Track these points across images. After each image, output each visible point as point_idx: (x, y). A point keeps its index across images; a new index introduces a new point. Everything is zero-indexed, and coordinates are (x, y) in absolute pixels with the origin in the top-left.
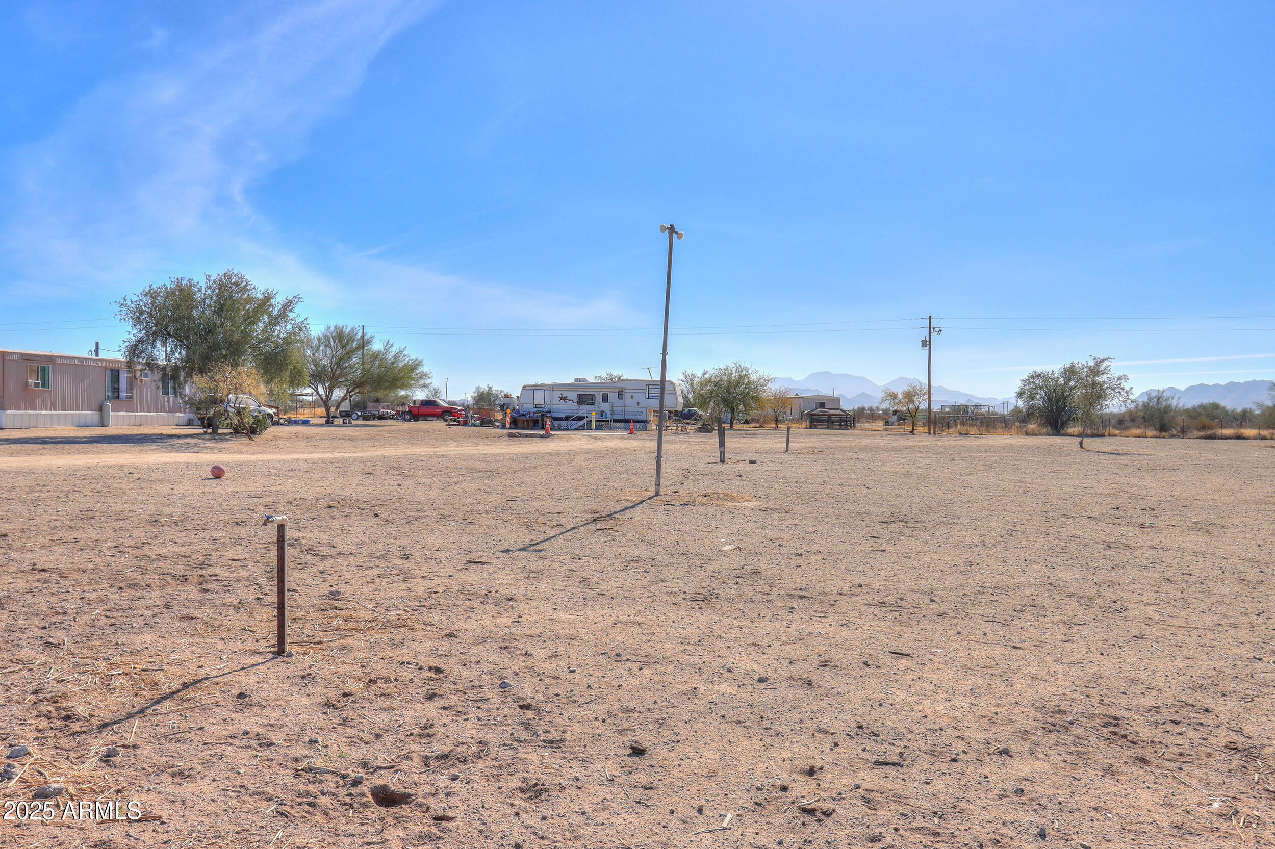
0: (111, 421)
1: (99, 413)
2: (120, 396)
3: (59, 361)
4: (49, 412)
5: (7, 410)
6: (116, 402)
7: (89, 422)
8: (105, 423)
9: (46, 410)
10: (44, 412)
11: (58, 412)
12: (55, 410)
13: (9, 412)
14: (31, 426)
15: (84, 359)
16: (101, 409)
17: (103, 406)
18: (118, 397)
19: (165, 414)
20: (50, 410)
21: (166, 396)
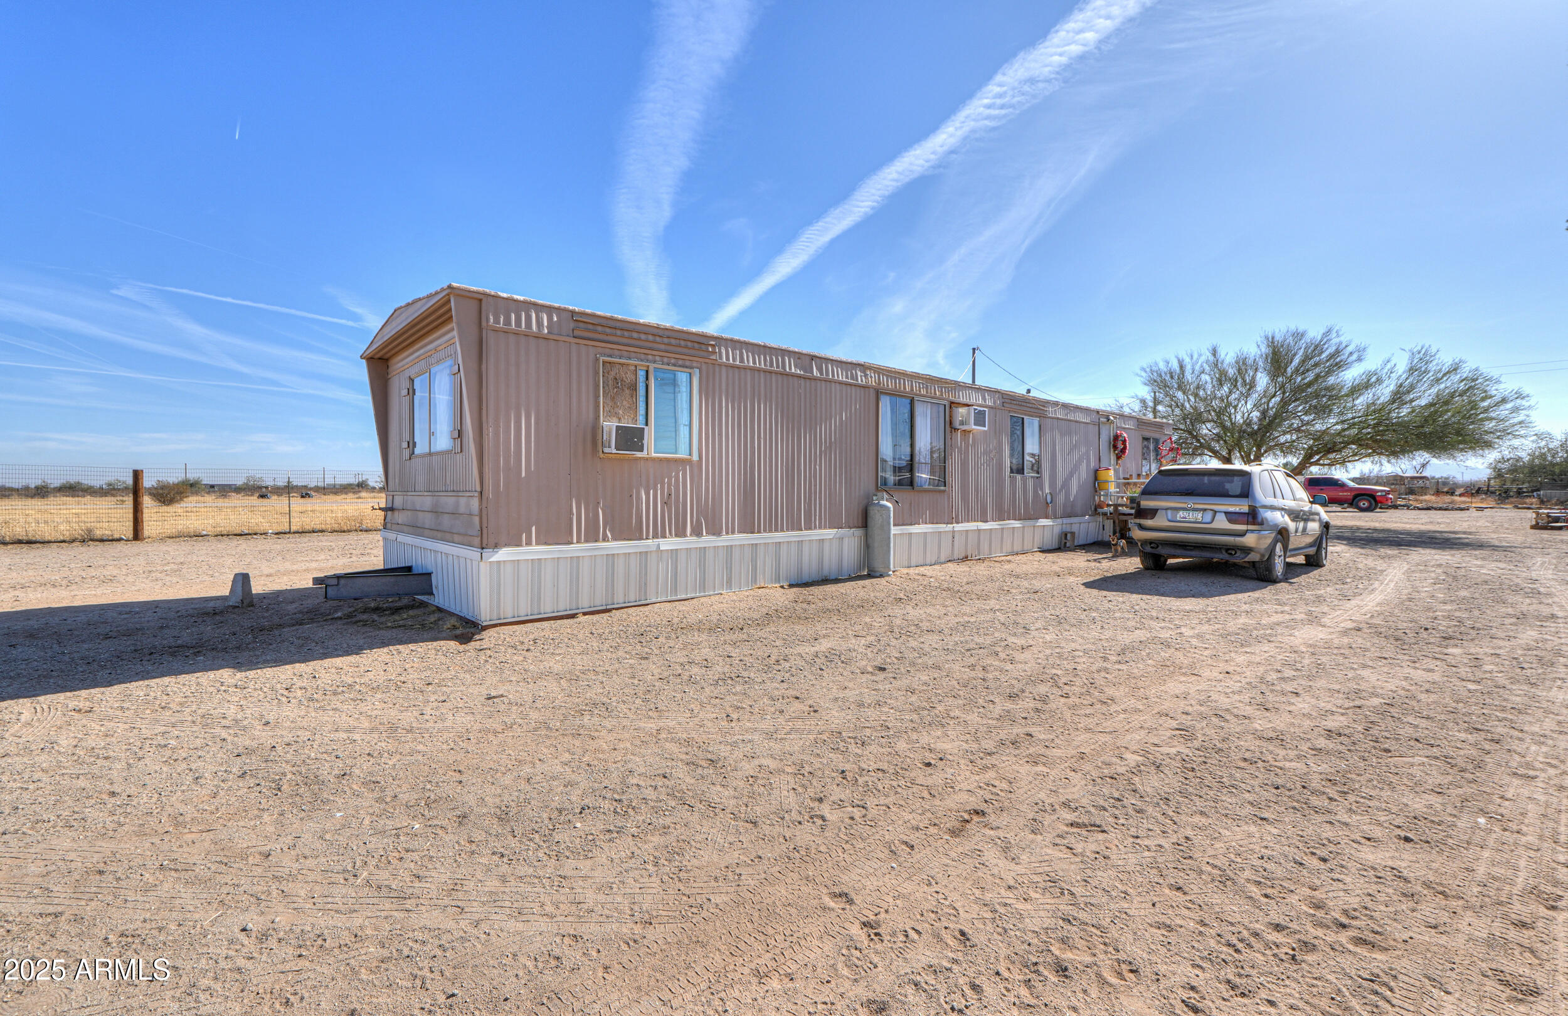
0: (896, 557)
1: (859, 532)
2: (917, 481)
3: (726, 356)
4: (689, 542)
5: (497, 546)
6: (905, 495)
7: (830, 566)
8: (879, 567)
9: (680, 533)
10: (668, 544)
11: (724, 540)
12: (715, 531)
13: (504, 554)
14: (619, 599)
15: (813, 357)
16: (864, 520)
17: (874, 512)
18: (911, 483)
19: (1017, 524)
20: (697, 532)
21: (1019, 477)
